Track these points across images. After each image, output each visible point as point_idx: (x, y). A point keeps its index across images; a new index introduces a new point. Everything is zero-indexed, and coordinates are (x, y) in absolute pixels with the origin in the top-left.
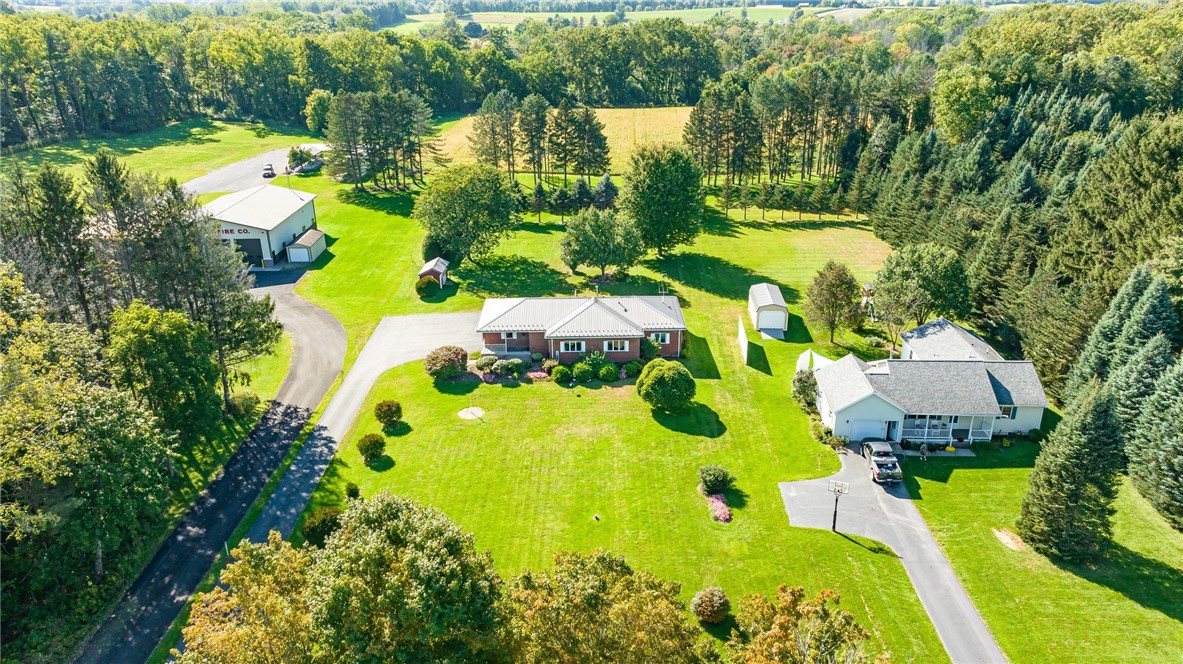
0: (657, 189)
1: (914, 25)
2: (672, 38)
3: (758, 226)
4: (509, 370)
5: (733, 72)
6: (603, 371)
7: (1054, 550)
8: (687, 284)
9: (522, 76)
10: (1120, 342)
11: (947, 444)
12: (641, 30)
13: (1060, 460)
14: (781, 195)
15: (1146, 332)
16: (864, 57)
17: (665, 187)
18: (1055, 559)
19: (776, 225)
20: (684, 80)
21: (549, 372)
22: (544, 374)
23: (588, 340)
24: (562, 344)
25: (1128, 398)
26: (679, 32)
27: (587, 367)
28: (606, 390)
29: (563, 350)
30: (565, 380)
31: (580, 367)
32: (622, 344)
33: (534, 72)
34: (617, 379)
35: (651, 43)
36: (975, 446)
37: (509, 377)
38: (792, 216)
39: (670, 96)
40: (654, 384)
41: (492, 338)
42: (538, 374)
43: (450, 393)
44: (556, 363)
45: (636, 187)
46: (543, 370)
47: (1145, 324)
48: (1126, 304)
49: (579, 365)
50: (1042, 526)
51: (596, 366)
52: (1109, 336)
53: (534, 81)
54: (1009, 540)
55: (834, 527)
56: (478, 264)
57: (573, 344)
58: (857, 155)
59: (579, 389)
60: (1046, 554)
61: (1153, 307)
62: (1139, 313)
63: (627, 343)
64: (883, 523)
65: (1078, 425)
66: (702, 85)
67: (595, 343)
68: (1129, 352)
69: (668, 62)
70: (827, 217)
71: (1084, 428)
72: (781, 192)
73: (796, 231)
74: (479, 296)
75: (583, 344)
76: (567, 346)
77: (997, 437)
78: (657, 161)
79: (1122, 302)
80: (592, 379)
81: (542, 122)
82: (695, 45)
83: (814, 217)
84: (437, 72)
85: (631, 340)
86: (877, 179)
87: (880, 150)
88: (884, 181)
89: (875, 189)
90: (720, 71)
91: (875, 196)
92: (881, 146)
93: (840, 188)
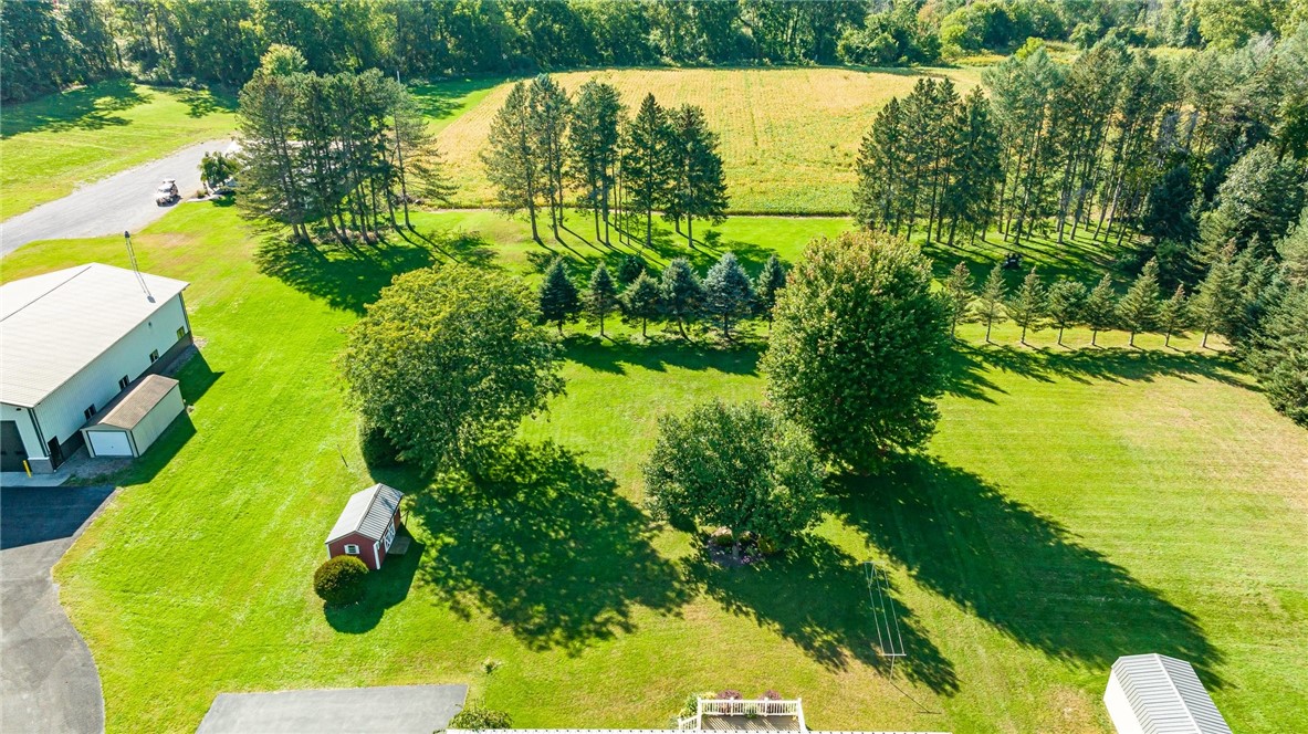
0: (859, 348)
5: (881, 15)
9: (585, 19)
17: (877, 348)
19: (1056, 362)
33: (603, 13)
38: (1080, 338)
39: (792, 48)
45: (812, 340)
53: (603, 27)
58: (1192, 214)
66: (839, 35)
70: (1150, 342)
78: (861, 293)
84: (464, 15)
86: (1257, 276)
87: (1246, 209)
88: (1280, 286)
89: (1249, 296)
90: (864, 14)
91: (1256, 313)
92: (1251, 203)
93: (1180, 291)
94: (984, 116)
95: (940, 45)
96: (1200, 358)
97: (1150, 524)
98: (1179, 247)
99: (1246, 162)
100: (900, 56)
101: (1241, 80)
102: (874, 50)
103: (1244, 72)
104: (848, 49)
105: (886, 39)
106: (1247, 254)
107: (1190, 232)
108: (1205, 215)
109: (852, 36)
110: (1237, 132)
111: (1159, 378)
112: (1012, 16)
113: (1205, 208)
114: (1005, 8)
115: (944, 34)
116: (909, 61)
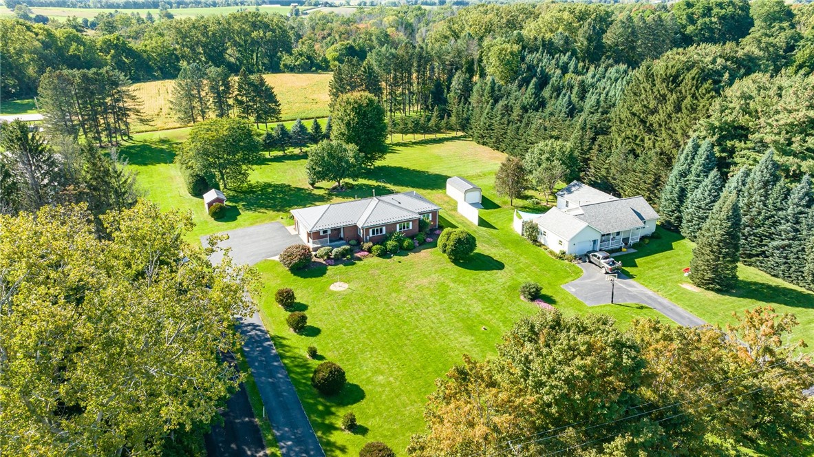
0: (362, 123)
1: (394, 17)
2: (255, 26)
3: (405, 145)
4: (343, 254)
5: (299, 49)
6: (405, 244)
7: (718, 287)
8: (394, 184)
9: (145, 55)
10: (692, 177)
11: (621, 248)
12: (231, 21)
13: (718, 238)
14: (413, 124)
15: (706, 170)
16: (374, 38)
18: (718, 291)
20: (268, 56)
21: (369, 250)
22: (366, 253)
23: (387, 225)
24: (371, 231)
25: (706, 205)
26: (261, 22)
27: (395, 243)
28: (411, 255)
29: (371, 235)
30: (384, 254)
31: (391, 244)
32: (408, 224)
33: (154, 52)
34: (415, 247)
35: (241, 30)
36: (635, 246)
37: (346, 258)
38: (419, 137)
39: (257, 67)
40: (456, 244)
41: (315, 235)
42: (362, 253)
43: (311, 277)
44: (371, 244)
46: (363, 251)
47: (704, 165)
48: (690, 156)
49: (389, 242)
50: (710, 275)
51: (400, 241)
52: (683, 175)
53: (155, 59)
54: (690, 288)
55: (612, 301)
56: (235, 191)
57: (376, 229)
58: (445, 96)
59: (396, 258)
60: (712, 290)
61: (708, 156)
62: (700, 160)
63: (411, 223)
64: (630, 293)
65: (725, 217)
66: (280, 59)
67: (391, 227)
68: (698, 182)
69: (255, 43)
70: (439, 136)
71: (728, 219)
72: (413, 122)
73: (429, 146)
74: (259, 212)
75: (384, 228)
76: (373, 231)
77: (643, 238)
79: (688, 156)
80: (401, 250)
81: (227, 86)
82: (273, 31)
83: (432, 136)
84: (75, 55)
85: (413, 221)
86: (465, 109)
87: (459, 91)
88: (472, 110)
89: (465, 116)
90: (291, 48)
91: (468, 120)
92: (460, 89)
93: (446, 116)
94: (372, 69)
95: (329, 62)
96: (456, 137)
97: (450, 167)
98: (443, 107)
99: (456, 76)
100: (311, 68)
101: (449, 53)
102: (299, 65)
103: (450, 50)
104: (285, 66)
105: (303, 60)
106: (462, 105)
107: (445, 101)
108: (448, 96)
109: (287, 59)
110: (452, 70)
111: (445, 142)
112: (357, 48)
113: (448, 93)
114: (353, 44)
115: (329, 57)
116: (316, 69)
